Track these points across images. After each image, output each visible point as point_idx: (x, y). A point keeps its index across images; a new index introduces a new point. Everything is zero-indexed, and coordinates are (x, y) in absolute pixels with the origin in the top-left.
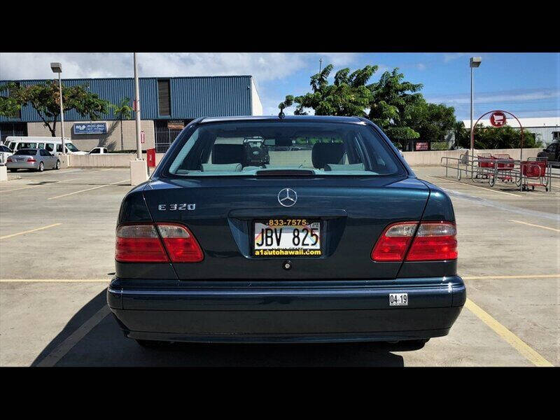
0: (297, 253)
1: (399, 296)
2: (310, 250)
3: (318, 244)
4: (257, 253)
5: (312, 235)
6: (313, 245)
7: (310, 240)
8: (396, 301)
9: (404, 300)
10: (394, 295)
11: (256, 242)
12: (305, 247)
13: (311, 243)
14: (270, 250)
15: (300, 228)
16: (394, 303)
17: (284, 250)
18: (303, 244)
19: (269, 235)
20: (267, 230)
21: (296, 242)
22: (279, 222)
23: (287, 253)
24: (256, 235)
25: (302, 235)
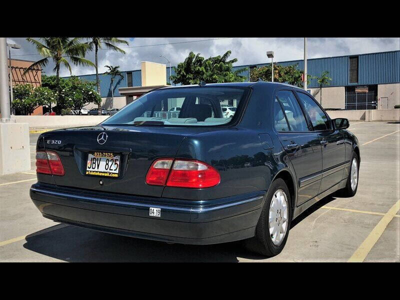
0: (106, 175)
1: (155, 209)
2: (113, 173)
3: (118, 170)
4: (87, 173)
5: (115, 164)
6: (115, 170)
7: (114, 167)
8: (153, 213)
9: (158, 213)
10: (152, 209)
11: (88, 166)
12: (111, 171)
13: (114, 169)
14: (94, 172)
15: (110, 159)
16: (152, 215)
17: (100, 172)
18: (110, 170)
19: (94, 162)
20: (94, 158)
21: (107, 168)
22: (100, 154)
23: (101, 174)
24: (88, 162)
25: (110, 163)
